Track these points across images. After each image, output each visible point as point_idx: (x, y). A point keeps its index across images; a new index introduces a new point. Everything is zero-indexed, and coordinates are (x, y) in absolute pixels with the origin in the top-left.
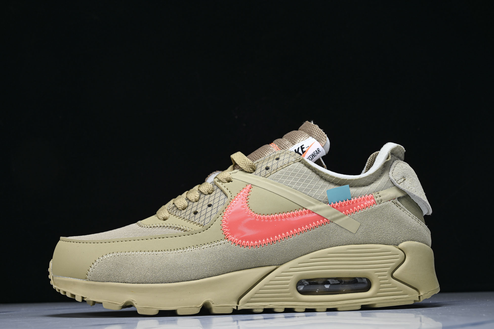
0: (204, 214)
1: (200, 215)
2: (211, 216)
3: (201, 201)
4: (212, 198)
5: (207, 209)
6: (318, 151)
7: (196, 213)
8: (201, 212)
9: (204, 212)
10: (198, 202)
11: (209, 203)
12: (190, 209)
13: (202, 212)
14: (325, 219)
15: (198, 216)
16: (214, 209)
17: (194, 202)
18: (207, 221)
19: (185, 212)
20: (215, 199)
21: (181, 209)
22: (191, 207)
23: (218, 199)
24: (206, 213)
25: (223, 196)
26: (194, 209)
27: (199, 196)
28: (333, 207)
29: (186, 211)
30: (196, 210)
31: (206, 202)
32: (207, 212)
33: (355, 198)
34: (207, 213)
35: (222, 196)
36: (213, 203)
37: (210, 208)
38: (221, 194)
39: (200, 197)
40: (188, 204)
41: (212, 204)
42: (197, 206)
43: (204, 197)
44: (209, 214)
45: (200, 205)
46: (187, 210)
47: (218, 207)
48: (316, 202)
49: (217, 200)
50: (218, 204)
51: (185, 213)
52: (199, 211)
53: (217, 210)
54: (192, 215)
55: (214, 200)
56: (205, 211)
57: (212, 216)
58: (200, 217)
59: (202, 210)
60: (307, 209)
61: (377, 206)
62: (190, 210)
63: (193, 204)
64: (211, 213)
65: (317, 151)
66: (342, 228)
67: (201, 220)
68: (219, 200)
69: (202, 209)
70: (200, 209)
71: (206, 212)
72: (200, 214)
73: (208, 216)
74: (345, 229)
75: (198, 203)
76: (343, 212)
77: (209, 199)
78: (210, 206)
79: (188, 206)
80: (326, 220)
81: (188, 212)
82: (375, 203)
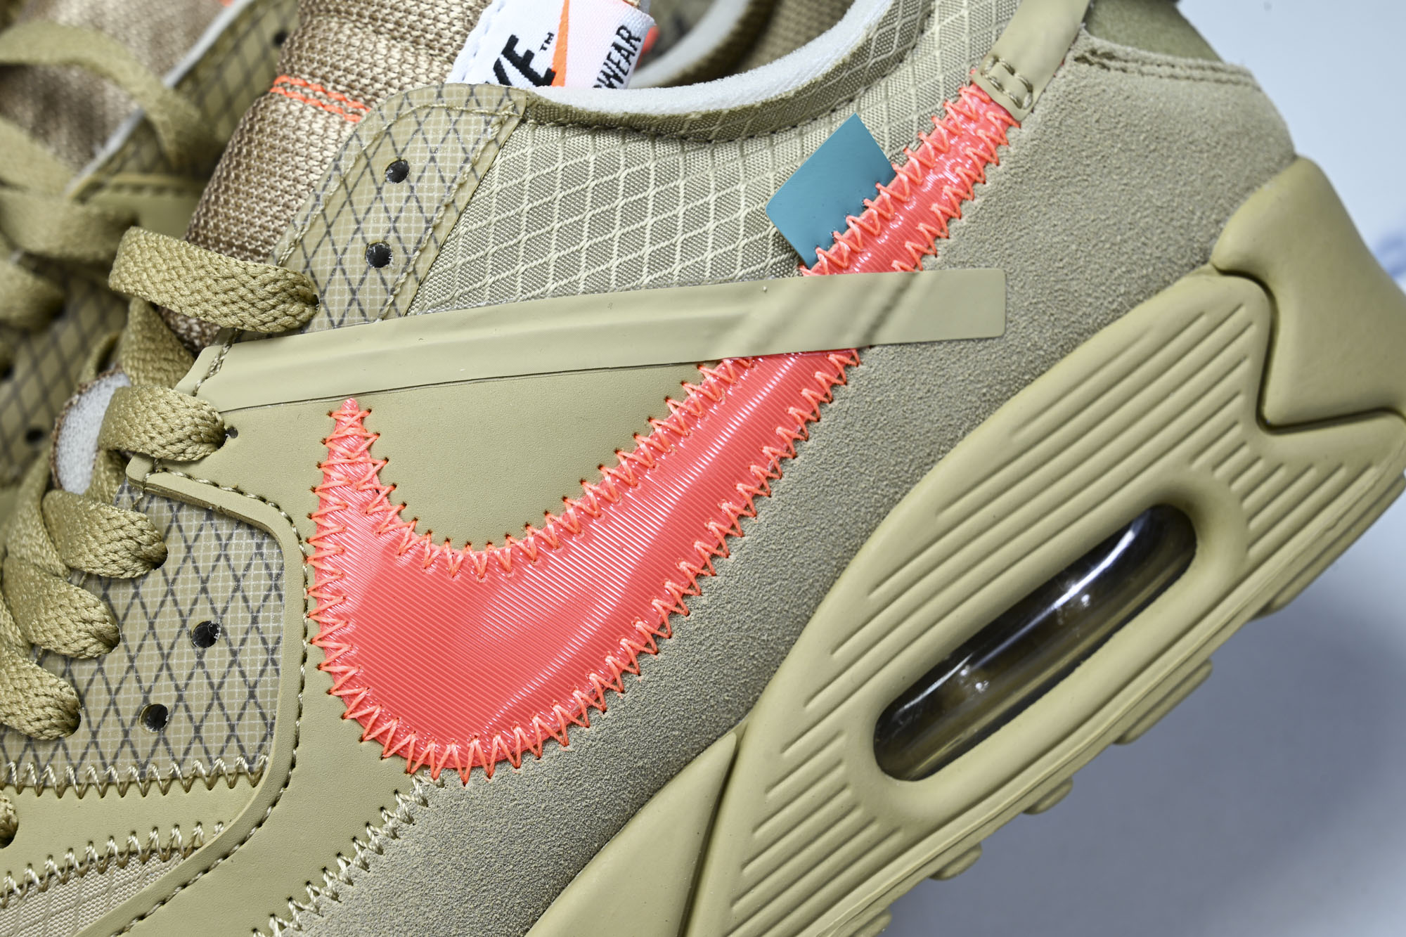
0: (205, 703)
1: (191, 718)
2: (252, 695)
3: (133, 630)
4: (187, 587)
5: (201, 664)
6: (628, 40)
7: (156, 717)
8: (180, 698)
9: (198, 694)
10: (121, 644)
11: (194, 622)
12: (106, 713)
13: (186, 694)
14: (832, 358)
15: (178, 728)
16: (243, 641)
17: (99, 659)
18: (250, 730)
19: (89, 739)
20: (204, 581)
21: (56, 732)
22: (105, 697)
23: (222, 571)
24: (216, 690)
25: (243, 543)
26: (131, 702)
27: (102, 607)
28: (835, 267)
29: (94, 734)
30: (146, 699)
31: (168, 624)
32: (216, 681)
33: (908, 152)
34: (221, 685)
35: (234, 541)
36: (214, 610)
37: (217, 654)
38: (218, 537)
39: (111, 609)
40: (73, 683)
41: (210, 617)
42: (132, 675)
43: (136, 595)
44: (234, 693)
45: (149, 661)
46: (89, 723)
47: (255, 620)
48: (744, 296)
49: (221, 585)
50: (245, 599)
51: (92, 750)
52: (163, 696)
53: (264, 641)
54: (144, 735)
55: (204, 590)
56: (199, 680)
57: (258, 691)
58: (198, 729)
59: (182, 683)
60: (719, 362)
61: (1026, 132)
62: (111, 717)
63: (101, 670)
64: (243, 674)
65: (623, 43)
66: (932, 343)
67: (214, 747)
68: (237, 579)
69: (171, 677)
70: (164, 680)
71: (211, 685)
72: (182, 714)
73: (238, 701)
74: (950, 342)
75: (127, 649)
76: (895, 264)
77: (170, 598)
78: (206, 635)
79: (81, 697)
80: (838, 357)
81: (110, 736)
82: (1010, 121)
